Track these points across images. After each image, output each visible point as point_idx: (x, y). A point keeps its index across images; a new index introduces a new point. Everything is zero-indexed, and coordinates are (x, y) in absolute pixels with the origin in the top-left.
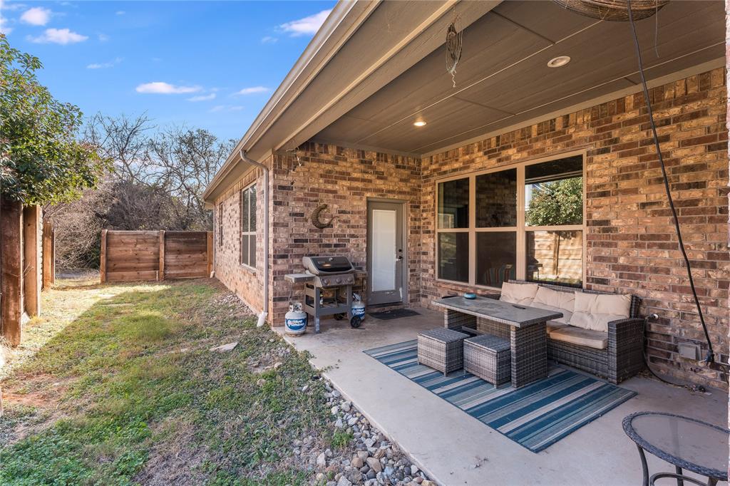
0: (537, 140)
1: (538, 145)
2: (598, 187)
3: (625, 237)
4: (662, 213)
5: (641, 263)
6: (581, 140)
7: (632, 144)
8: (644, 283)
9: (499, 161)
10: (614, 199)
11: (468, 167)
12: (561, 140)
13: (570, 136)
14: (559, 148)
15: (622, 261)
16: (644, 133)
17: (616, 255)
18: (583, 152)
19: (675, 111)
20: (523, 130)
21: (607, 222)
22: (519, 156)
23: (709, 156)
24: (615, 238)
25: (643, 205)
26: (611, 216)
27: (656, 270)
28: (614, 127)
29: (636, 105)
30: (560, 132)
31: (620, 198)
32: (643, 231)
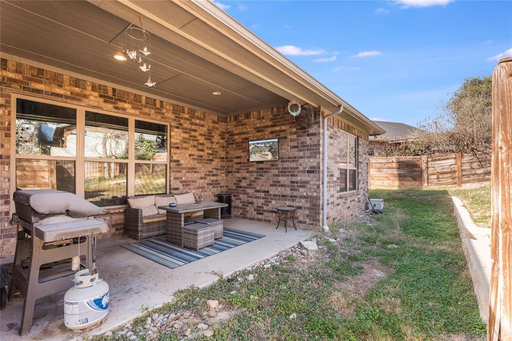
0: (146, 107)
1: (146, 110)
2: (176, 144)
3: (185, 168)
4: (194, 159)
5: (189, 179)
6: (169, 118)
7: (186, 129)
8: (190, 187)
9: (116, 108)
10: (181, 151)
11: (79, 100)
12: (160, 113)
13: (164, 114)
14: (158, 117)
15: (184, 179)
16: (190, 126)
17: (182, 176)
18: (168, 124)
19: (198, 121)
20: (135, 95)
21: (178, 161)
22: (133, 111)
23: (205, 141)
24: (181, 168)
25: (190, 155)
26: (180, 159)
27: (193, 182)
28: (182, 118)
29: (188, 113)
30: (158, 109)
31: (183, 151)
32: (190, 166)
